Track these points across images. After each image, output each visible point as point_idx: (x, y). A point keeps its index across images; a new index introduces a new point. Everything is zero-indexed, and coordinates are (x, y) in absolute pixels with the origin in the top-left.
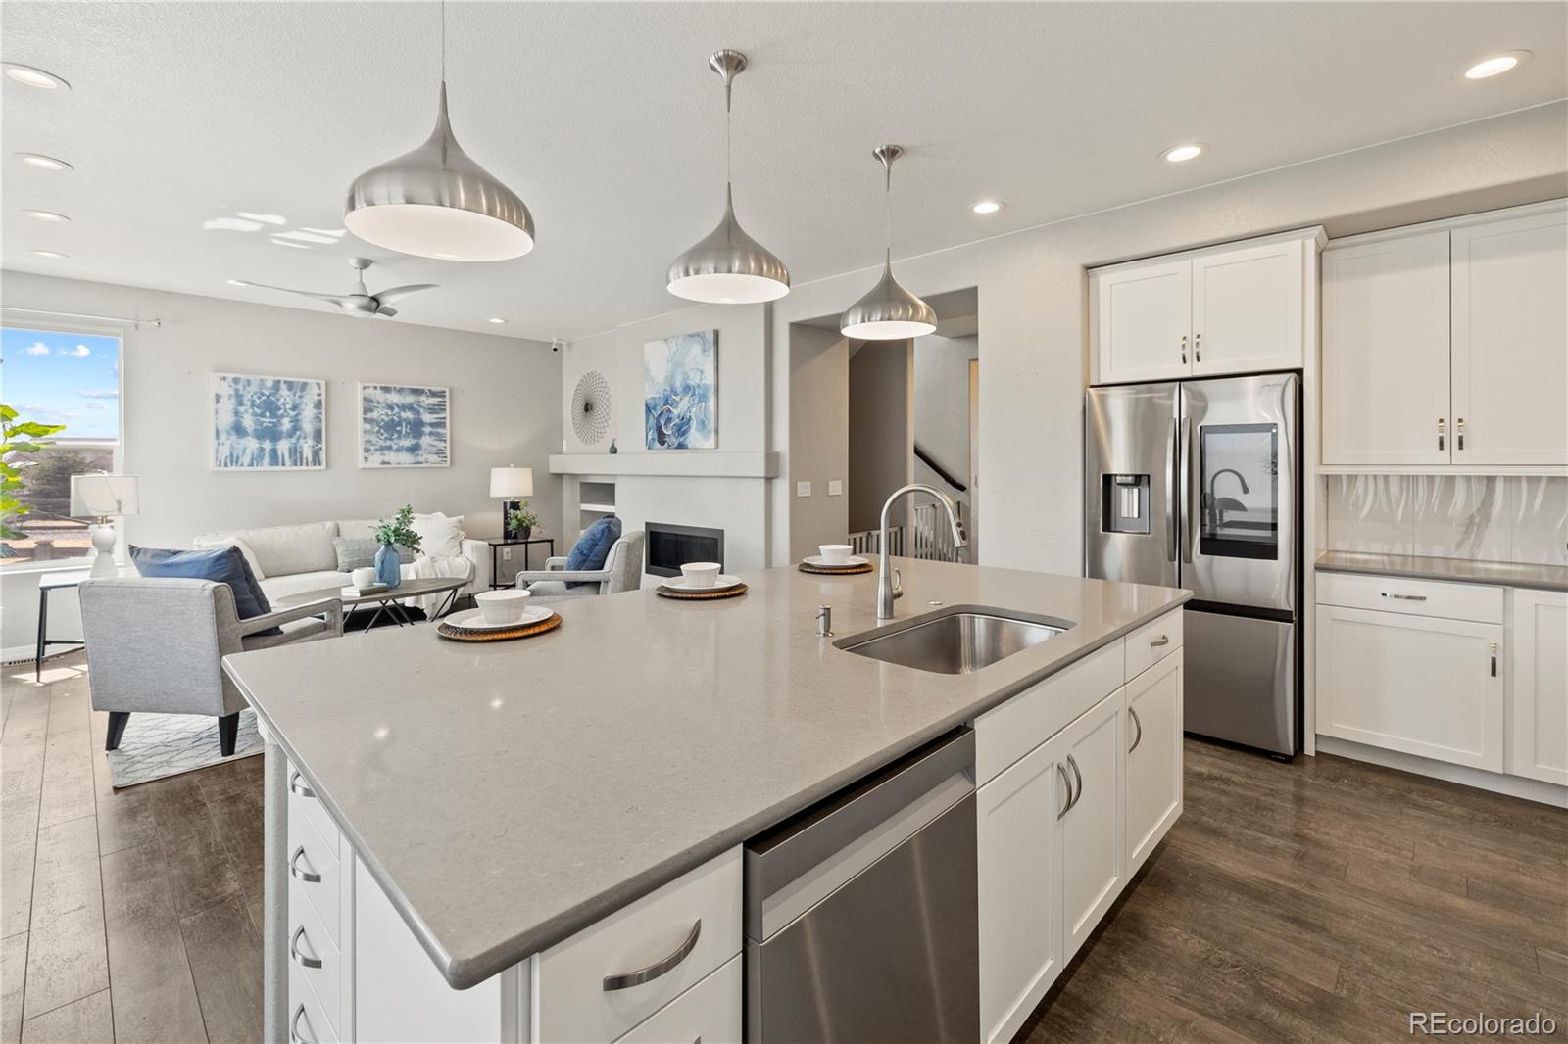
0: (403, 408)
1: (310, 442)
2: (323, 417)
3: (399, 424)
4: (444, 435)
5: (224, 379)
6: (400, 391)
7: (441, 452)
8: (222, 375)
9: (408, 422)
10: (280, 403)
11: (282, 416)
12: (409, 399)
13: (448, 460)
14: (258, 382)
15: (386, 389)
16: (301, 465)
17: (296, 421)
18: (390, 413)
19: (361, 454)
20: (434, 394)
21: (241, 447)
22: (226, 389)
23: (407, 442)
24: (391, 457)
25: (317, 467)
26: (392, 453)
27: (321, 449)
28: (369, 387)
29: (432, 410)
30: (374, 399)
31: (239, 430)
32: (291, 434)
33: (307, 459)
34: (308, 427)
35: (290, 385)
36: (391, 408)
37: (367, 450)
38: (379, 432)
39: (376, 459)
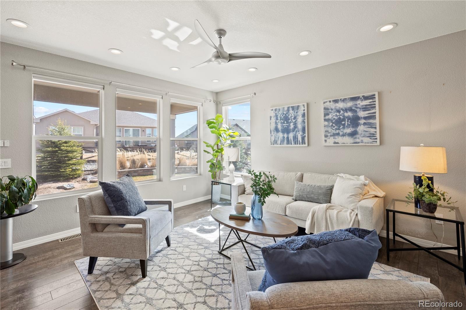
0: (346, 110)
1: (301, 133)
2: (306, 121)
3: (344, 120)
4: (375, 124)
5: (272, 110)
6: (344, 100)
7: (372, 136)
8: (272, 108)
9: (349, 118)
10: (290, 116)
11: (290, 122)
12: (350, 104)
13: (378, 140)
14: (282, 109)
15: (336, 101)
16: (297, 144)
17: (295, 124)
18: (338, 114)
19: (324, 138)
20: (366, 98)
21: (277, 136)
22: (273, 114)
23: (349, 130)
24: (339, 139)
25: (304, 145)
26: (340, 138)
27: (305, 136)
28: (327, 102)
29: (365, 108)
30: (329, 108)
31: (277, 130)
32: (294, 130)
33: (299, 141)
34: (300, 126)
35: (293, 108)
36: (338, 111)
37: (326, 136)
38: (332, 125)
39: (331, 141)
